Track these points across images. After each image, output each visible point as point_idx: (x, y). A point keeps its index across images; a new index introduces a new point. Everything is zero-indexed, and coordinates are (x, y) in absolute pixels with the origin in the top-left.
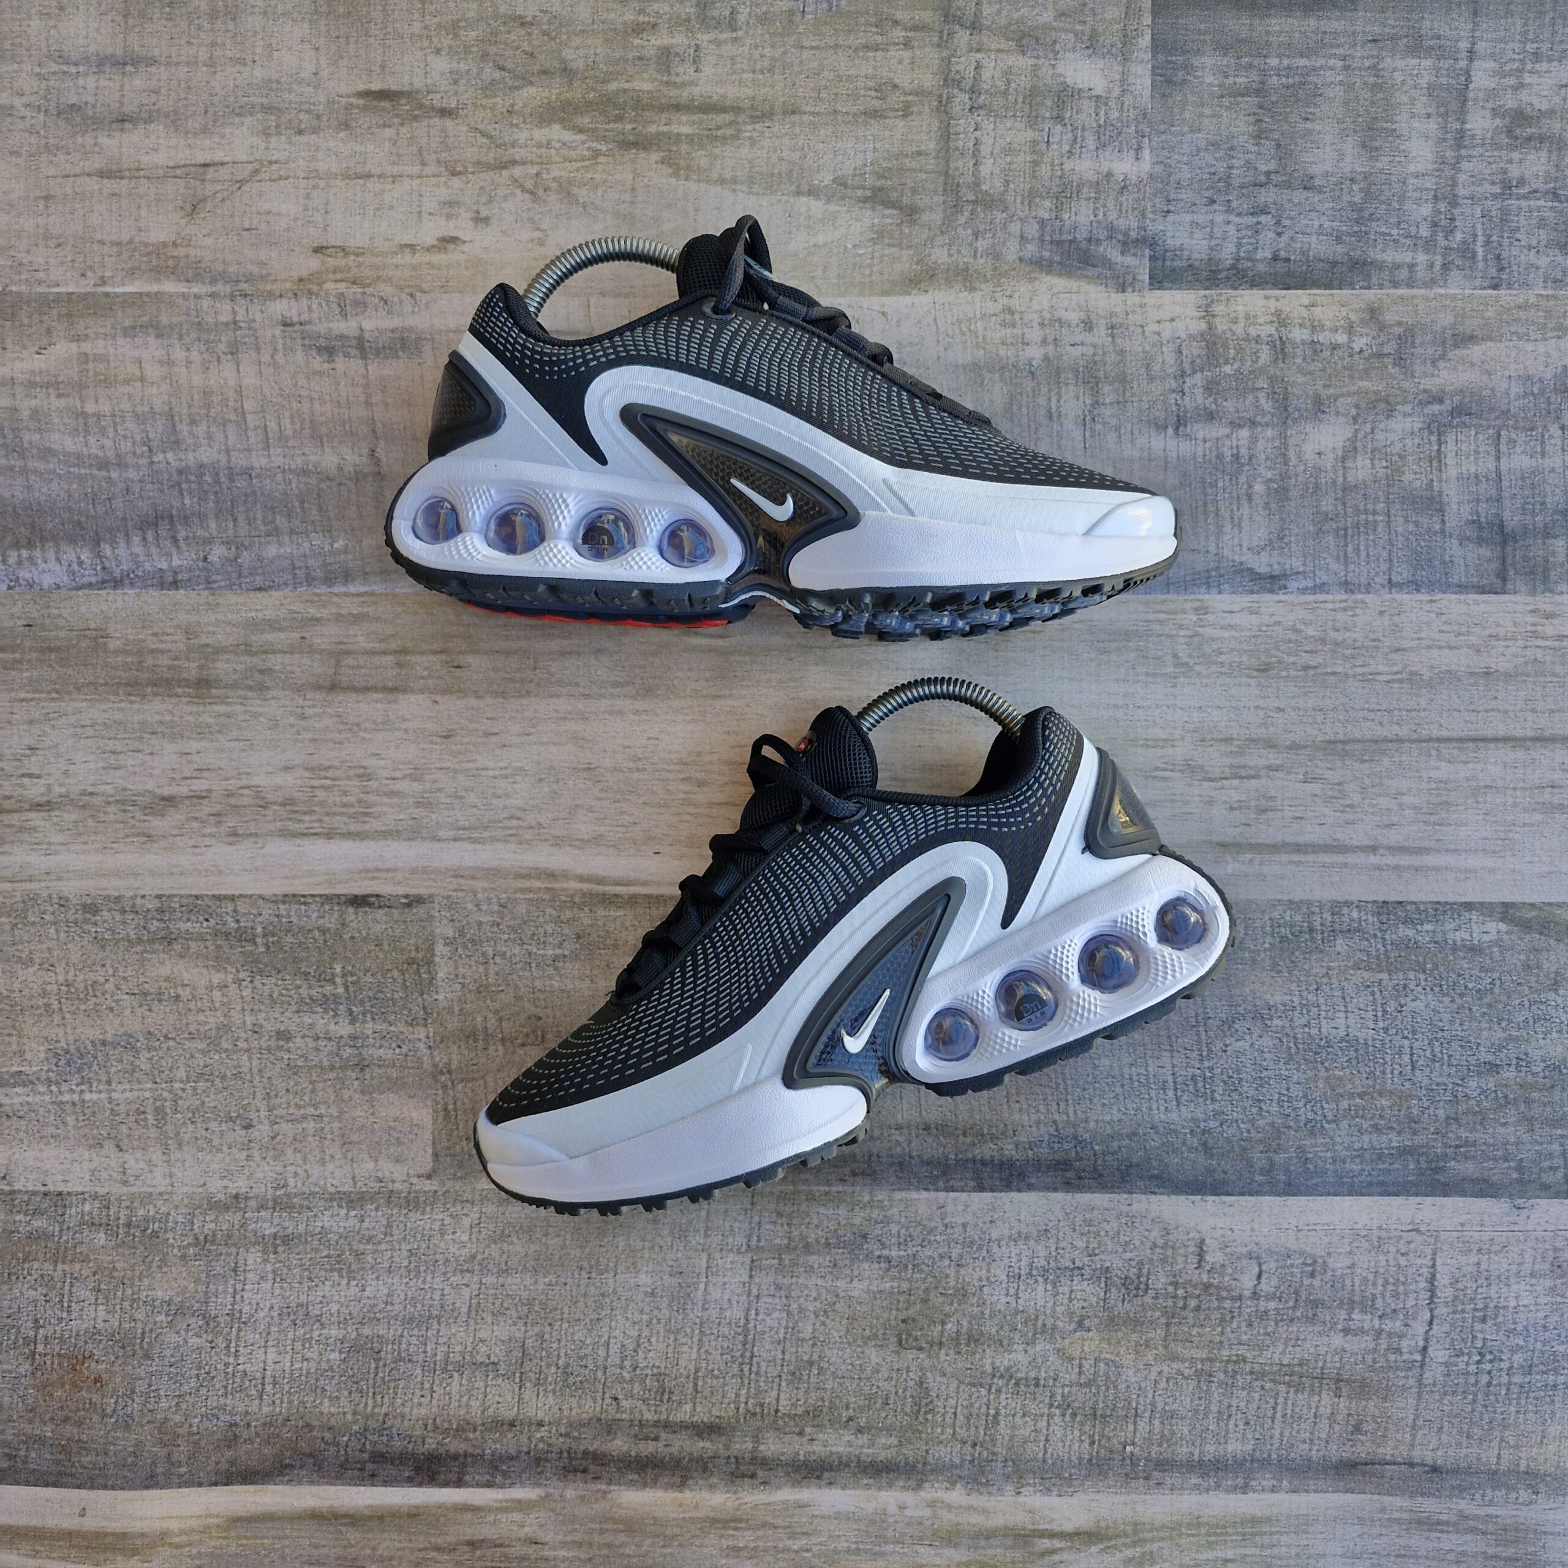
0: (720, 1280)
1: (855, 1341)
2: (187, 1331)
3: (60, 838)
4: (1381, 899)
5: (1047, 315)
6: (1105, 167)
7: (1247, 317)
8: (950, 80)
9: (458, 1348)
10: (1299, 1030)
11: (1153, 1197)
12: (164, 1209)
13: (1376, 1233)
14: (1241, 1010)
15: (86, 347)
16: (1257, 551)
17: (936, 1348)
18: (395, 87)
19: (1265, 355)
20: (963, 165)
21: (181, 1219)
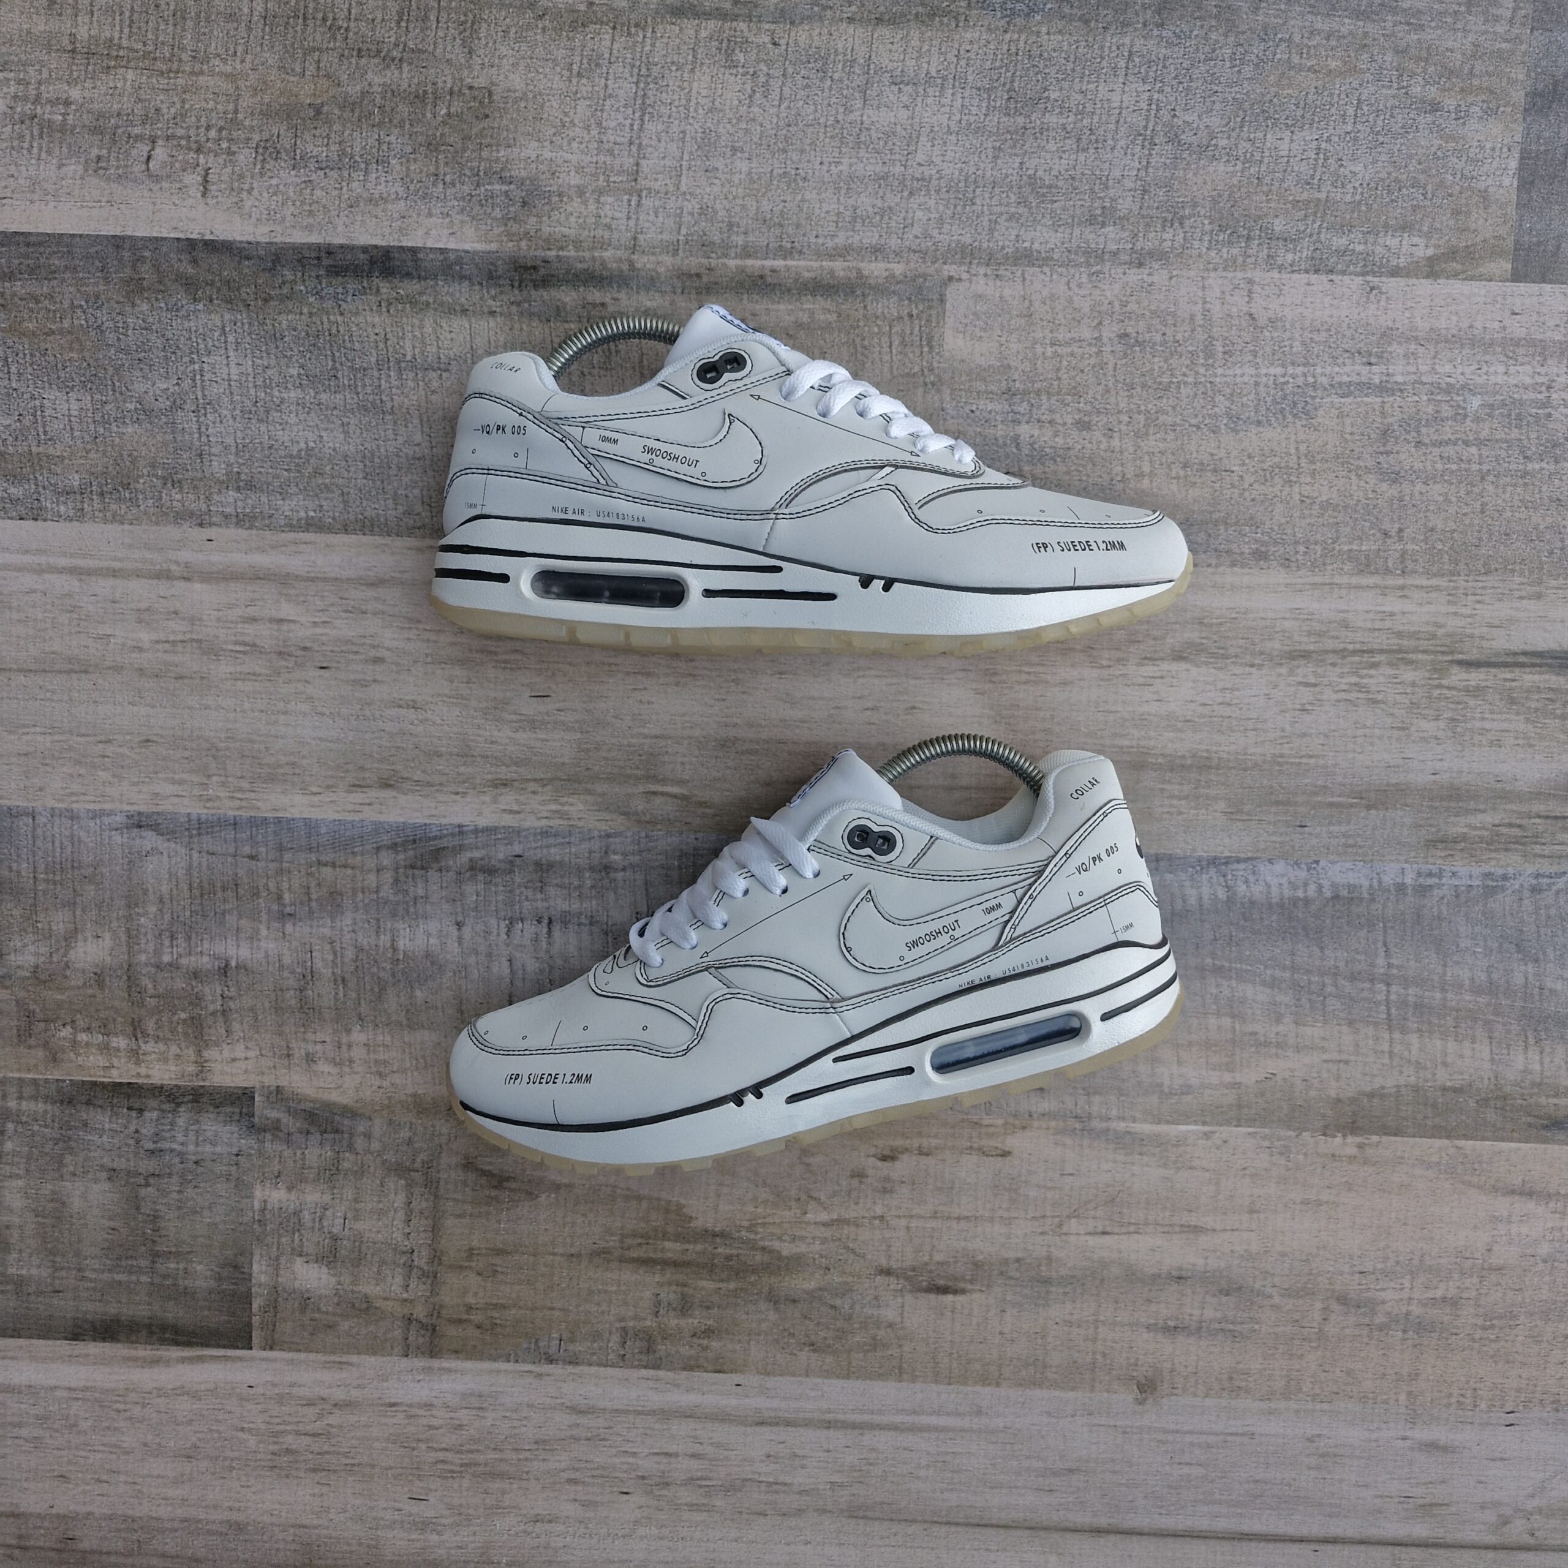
0: (668, 162)
1: (535, 97)
2: (1198, 128)
3: (1287, 624)
4: (40, 523)
5: (346, 1069)
6: (293, 1196)
7: (166, 1060)
8: (432, 1277)
9: (930, 100)
10: (110, 398)
11: (251, 238)
12: (1213, 253)
13: (36, 197)
14: (164, 419)
15: (1228, 1077)
16: (155, 851)
17: (456, 89)
18: (932, 1296)
19: (150, 1025)
20: (421, 1203)
21: (1196, 244)
